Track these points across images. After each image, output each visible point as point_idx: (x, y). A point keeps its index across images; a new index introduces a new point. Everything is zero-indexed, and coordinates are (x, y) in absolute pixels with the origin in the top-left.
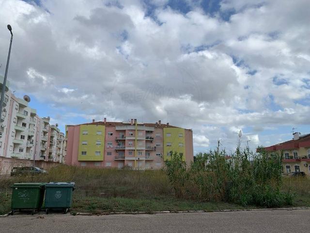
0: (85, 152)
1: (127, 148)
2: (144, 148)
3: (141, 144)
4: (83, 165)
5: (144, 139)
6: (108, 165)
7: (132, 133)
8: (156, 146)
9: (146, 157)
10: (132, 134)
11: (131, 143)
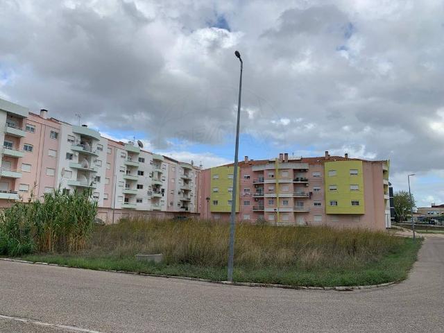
0: (217, 202)
1: (266, 196)
2: (291, 195)
3: (286, 188)
4: (217, 217)
5: (292, 181)
6: (246, 217)
7: (272, 174)
8: (312, 191)
9: (295, 208)
10: (273, 176)
11: (271, 188)
